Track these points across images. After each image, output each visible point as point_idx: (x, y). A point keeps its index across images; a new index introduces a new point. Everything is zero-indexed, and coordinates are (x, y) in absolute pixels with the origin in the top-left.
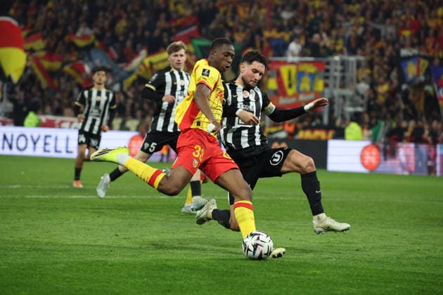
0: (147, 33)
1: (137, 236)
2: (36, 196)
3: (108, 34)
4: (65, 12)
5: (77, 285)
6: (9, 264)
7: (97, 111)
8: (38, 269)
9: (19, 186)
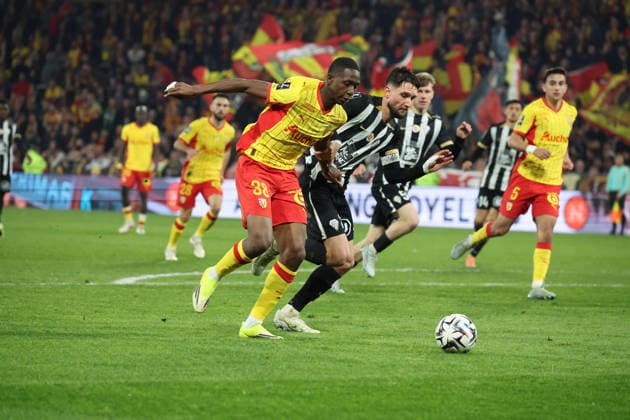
0: (591, 49)
1: (579, 341)
2: (435, 284)
3: (535, 52)
4: (473, 22)
5: (493, 410)
6: (400, 380)
7: (507, 157)
8: (439, 388)
9: (410, 269)
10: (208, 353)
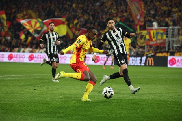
10: (8, 96)
